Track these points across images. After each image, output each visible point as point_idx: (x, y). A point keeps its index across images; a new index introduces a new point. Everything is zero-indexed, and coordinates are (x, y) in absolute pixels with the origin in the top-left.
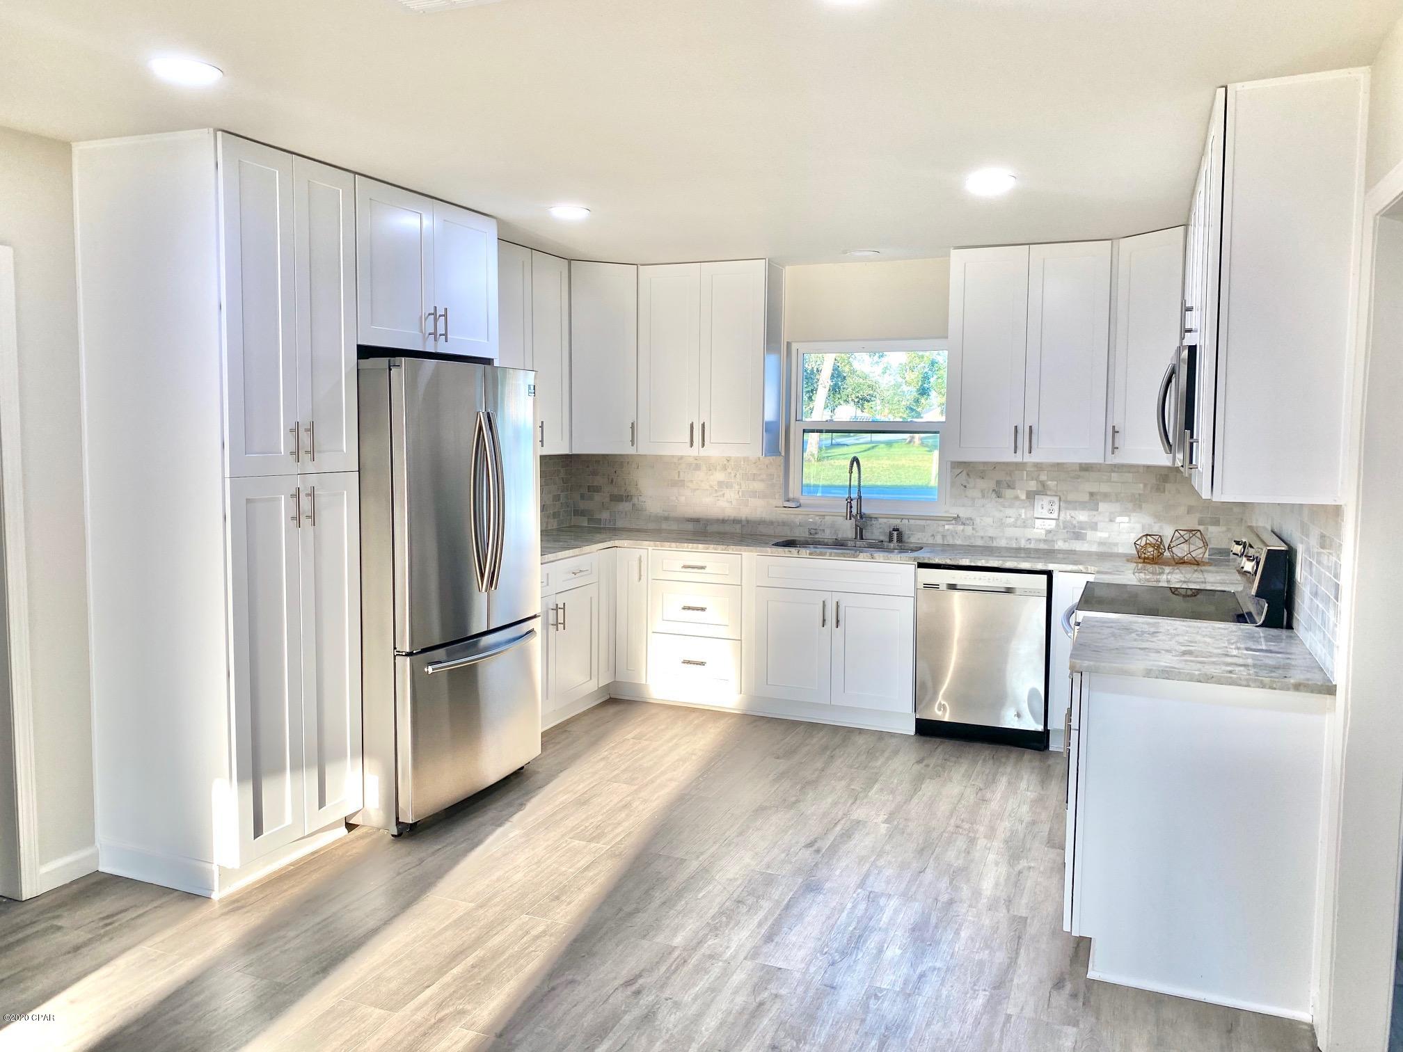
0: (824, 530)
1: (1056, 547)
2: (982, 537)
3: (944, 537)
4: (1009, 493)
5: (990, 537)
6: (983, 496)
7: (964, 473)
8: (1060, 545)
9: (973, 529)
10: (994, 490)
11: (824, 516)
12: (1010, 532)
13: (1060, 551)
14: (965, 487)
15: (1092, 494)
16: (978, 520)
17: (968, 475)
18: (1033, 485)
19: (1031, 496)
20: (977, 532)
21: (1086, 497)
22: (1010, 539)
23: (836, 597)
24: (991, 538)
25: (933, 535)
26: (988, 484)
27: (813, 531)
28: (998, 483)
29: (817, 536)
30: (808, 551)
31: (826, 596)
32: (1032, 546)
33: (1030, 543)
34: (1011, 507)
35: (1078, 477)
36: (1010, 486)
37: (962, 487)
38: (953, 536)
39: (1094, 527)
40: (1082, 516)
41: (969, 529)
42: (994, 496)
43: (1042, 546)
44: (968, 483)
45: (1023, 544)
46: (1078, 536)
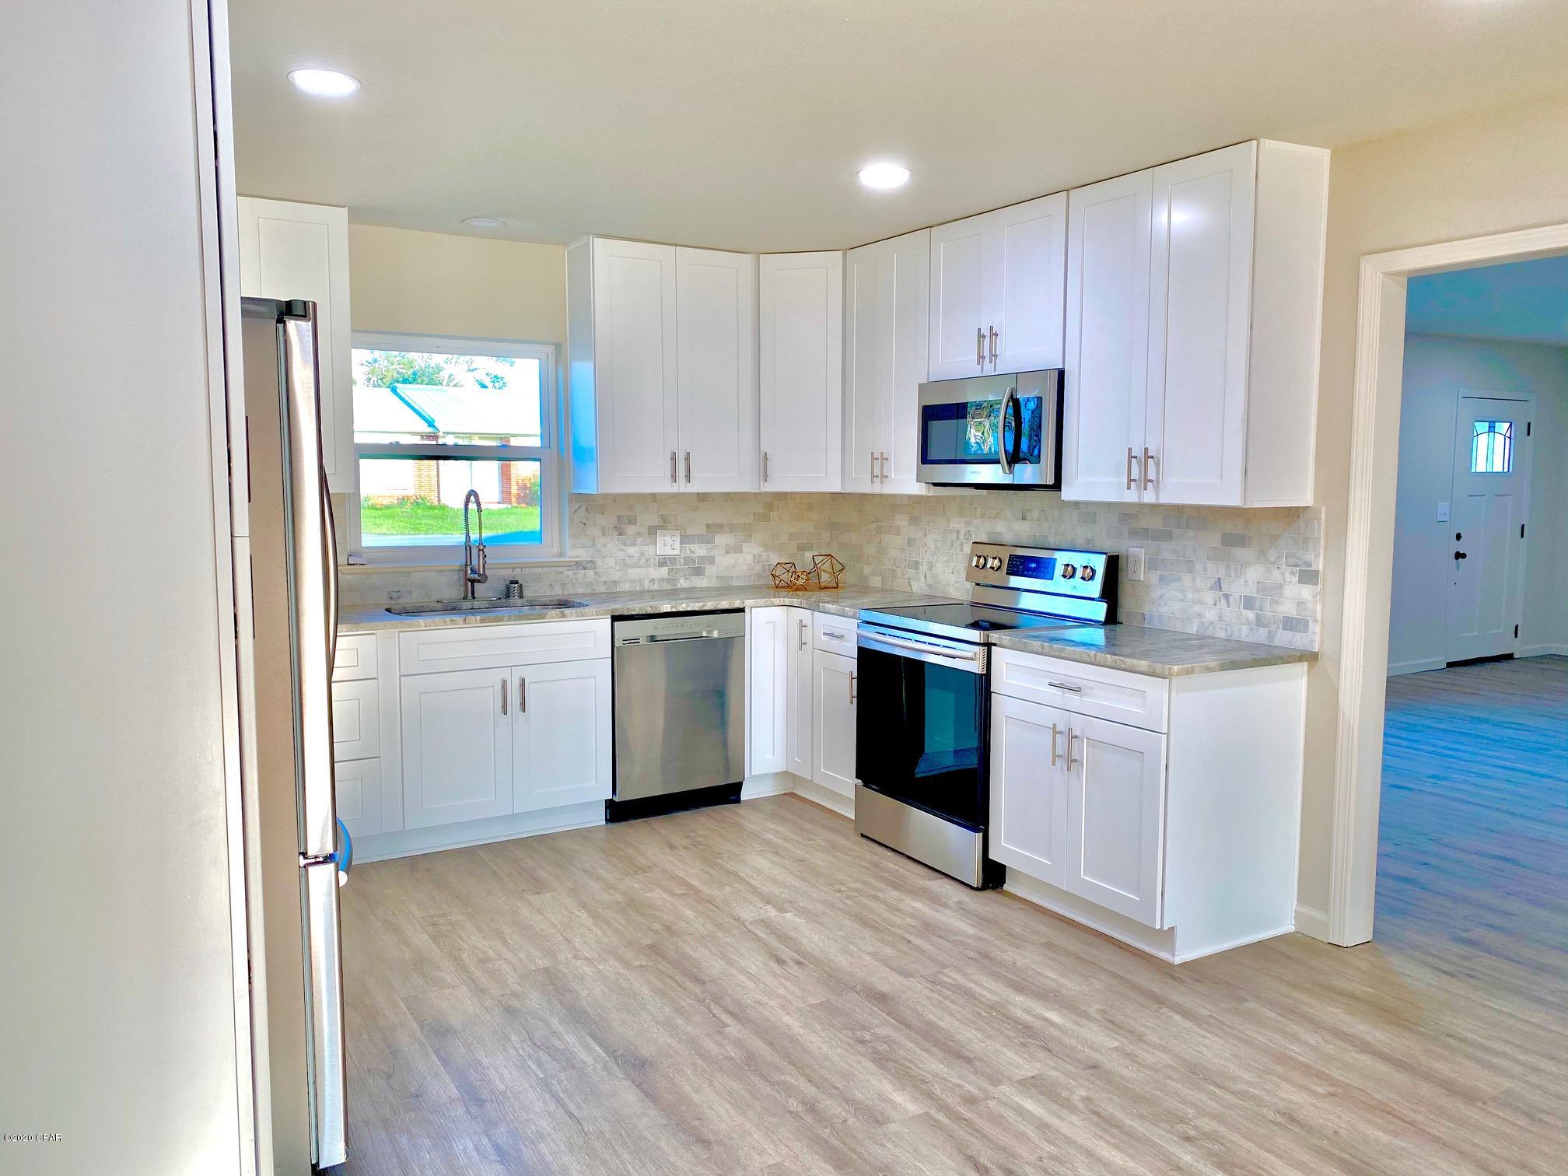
0: (410, 592)
1: (679, 586)
2: (605, 582)
3: (563, 585)
4: (631, 530)
5: (613, 582)
6: (604, 535)
7: (583, 508)
8: (683, 583)
9: (595, 573)
10: (615, 527)
11: (410, 572)
12: (633, 573)
13: (683, 590)
14: (585, 524)
15: (708, 526)
16: (600, 563)
17: (587, 510)
18: (655, 521)
19: (653, 531)
20: (600, 577)
21: (703, 531)
22: (633, 581)
23: (518, 673)
24: (615, 583)
25: (551, 585)
26: (607, 520)
27: (394, 595)
28: (619, 517)
29: (400, 601)
30: (478, 618)
31: (505, 674)
32: (656, 587)
33: (654, 584)
34: (634, 544)
35: (695, 509)
36: (632, 521)
37: (582, 525)
38: (573, 585)
39: (711, 560)
40: (700, 550)
41: (590, 573)
42: (615, 533)
43: (666, 586)
44: (587, 520)
45: (647, 585)
46: (698, 572)
